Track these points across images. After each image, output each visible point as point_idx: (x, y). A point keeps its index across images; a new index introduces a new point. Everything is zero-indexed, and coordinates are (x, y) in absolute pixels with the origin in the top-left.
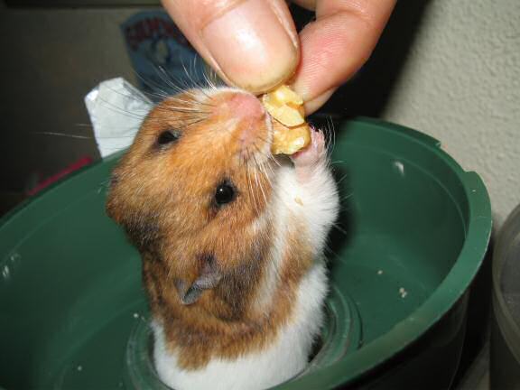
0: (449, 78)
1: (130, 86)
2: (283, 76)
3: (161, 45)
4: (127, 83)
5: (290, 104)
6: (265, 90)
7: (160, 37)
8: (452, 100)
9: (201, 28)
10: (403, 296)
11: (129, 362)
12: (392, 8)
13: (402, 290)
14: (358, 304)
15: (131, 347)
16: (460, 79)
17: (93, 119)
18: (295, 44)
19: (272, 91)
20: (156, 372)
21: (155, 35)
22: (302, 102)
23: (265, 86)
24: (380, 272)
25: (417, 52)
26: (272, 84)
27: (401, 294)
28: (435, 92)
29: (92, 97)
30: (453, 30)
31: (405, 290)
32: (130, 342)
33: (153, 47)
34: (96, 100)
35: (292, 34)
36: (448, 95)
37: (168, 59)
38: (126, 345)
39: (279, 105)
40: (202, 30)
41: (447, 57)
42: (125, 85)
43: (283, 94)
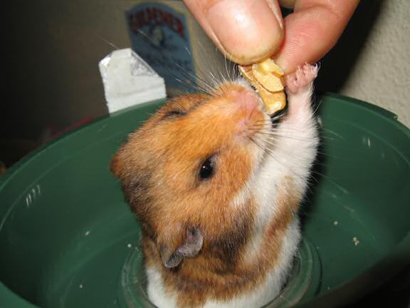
0: (396, 68)
1: (137, 56)
2: (270, 50)
3: (157, 31)
4: (135, 54)
5: (274, 73)
6: (254, 60)
7: (158, 23)
8: (396, 85)
9: (207, 8)
10: (356, 244)
11: (123, 284)
12: (356, 6)
13: (355, 239)
14: (318, 248)
15: (125, 271)
16: (405, 69)
17: (105, 81)
18: (281, 25)
19: (259, 62)
20: (147, 294)
21: (153, 22)
22: (283, 74)
23: (255, 57)
24: (336, 223)
25: (371, 46)
26: (261, 56)
27: (354, 242)
28: (382, 79)
29: (105, 63)
30: (402, 28)
31: (358, 239)
32: (125, 267)
33: (151, 32)
34: (108, 65)
35: (279, 18)
36: (394, 81)
37: (162, 42)
38: (121, 269)
39: (265, 73)
40: (208, 9)
41: (395, 50)
42: (132, 55)
43: (268, 65)
